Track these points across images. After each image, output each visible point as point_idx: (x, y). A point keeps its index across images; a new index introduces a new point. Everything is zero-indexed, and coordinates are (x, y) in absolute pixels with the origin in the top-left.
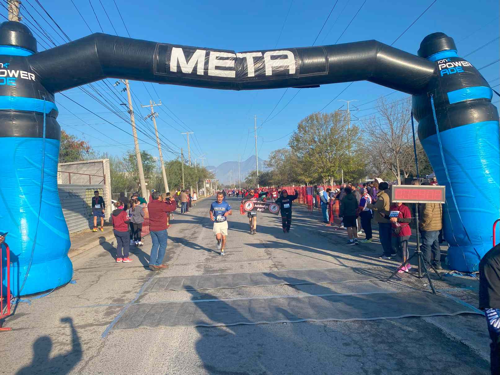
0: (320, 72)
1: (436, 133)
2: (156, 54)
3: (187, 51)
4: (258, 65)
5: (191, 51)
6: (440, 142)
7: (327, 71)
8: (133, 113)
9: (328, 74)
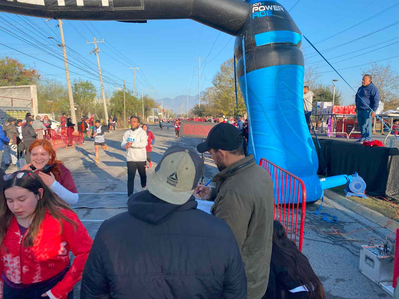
0: (135, 6)
6: (246, 83)
7: (143, 6)
8: (64, 47)
9: (144, 9)
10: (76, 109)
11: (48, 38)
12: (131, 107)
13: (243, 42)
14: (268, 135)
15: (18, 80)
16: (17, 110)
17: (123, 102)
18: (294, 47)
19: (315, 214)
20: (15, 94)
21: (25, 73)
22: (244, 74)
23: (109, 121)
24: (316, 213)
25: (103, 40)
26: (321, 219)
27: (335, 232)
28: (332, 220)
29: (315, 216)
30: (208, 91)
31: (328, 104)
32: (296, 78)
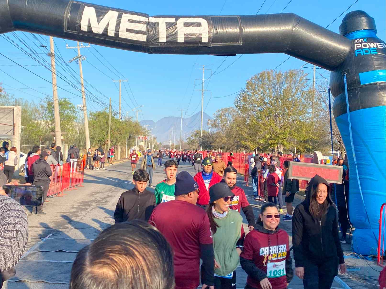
0: (234, 42)
1: (346, 112)
2: (67, 12)
3: (98, 11)
4: (171, 30)
5: (103, 11)
6: (350, 123)
7: (241, 42)
9: (241, 45)
13: (345, 80)
14: (376, 179)
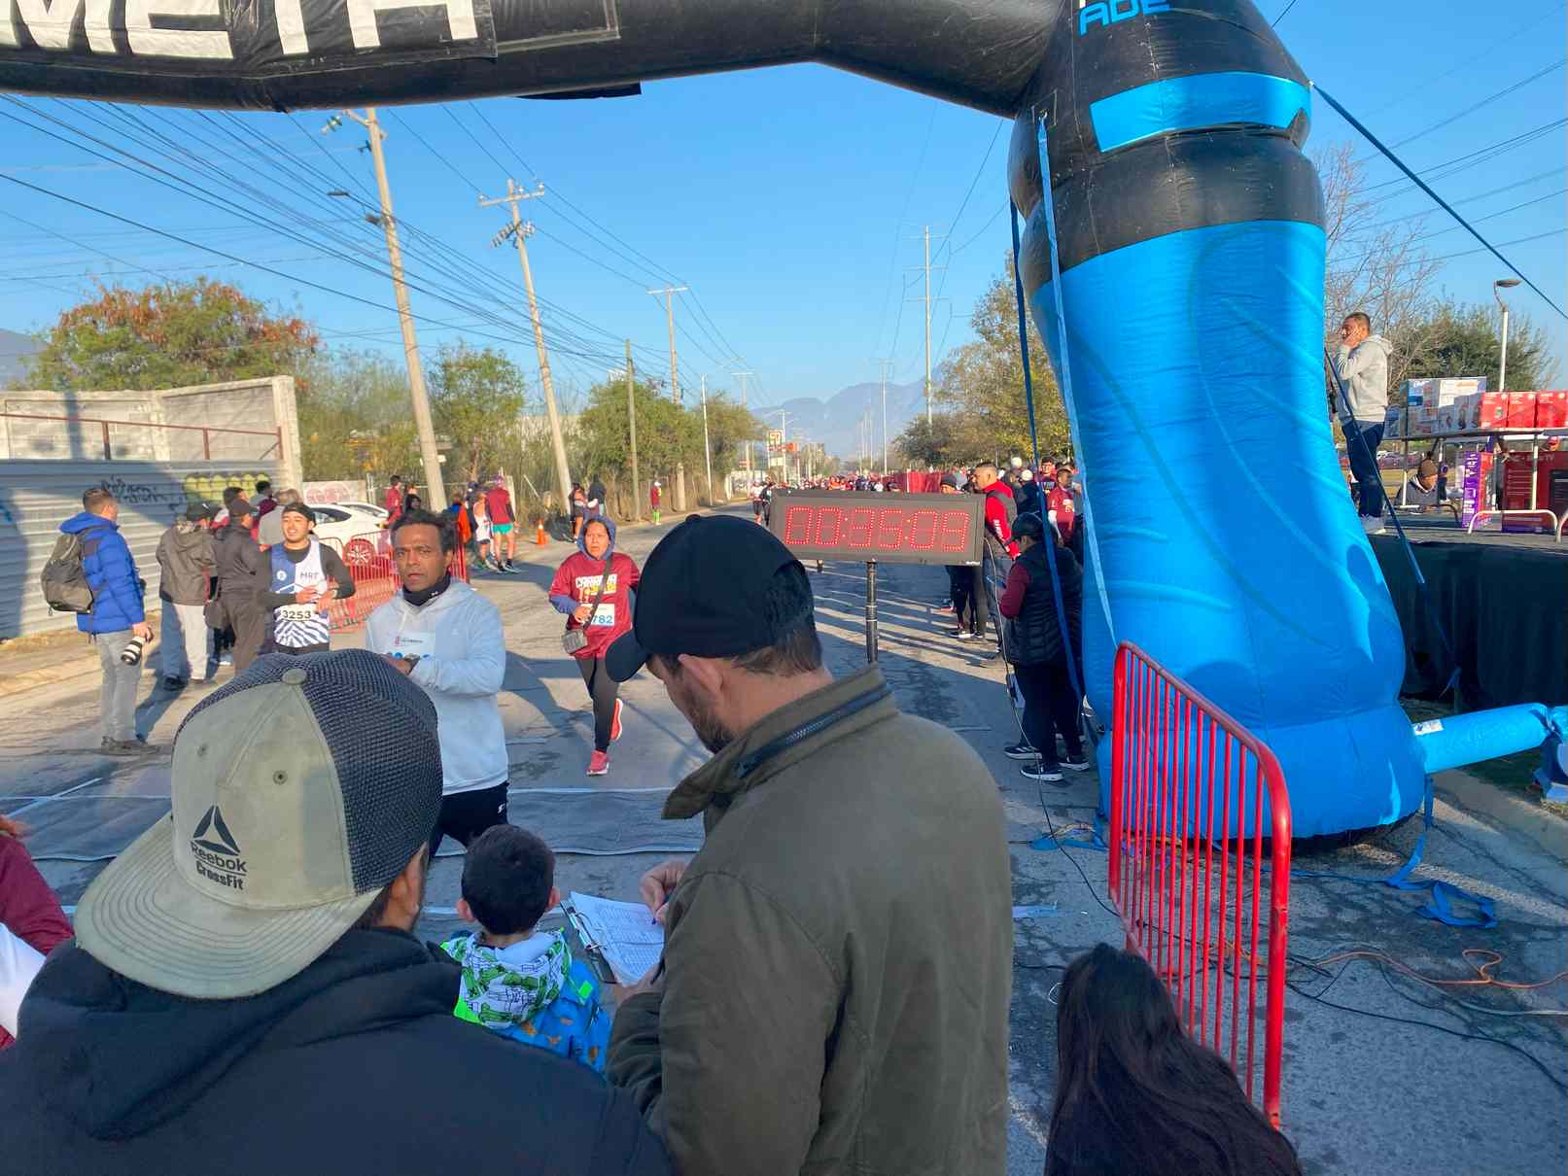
0: (583, 28)
6: (1062, 314)
7: (612, 26)
8: (392, 225)
9: (618, 37)
10: (442, 459)
11: (330, 194)
12: (656, 439)
13: (1043, 140)
14: (1164, 536)
15: (242, 360)
16: (224, 475)
17: (626, 425)
18: (1274, 140)
19: (1387, 885)
20: (225, 414)
21: (264, 334)
22: (1051, 278)
23: (572, 498)
24: (1393, 882)
25: (541, 186)
26: (1418, 908)
27: (1481, 978)
28: (1469, 914)
29: (1390, 897)
30: (962, 360)
31: (1460, 385)
32: (1287, 281)
